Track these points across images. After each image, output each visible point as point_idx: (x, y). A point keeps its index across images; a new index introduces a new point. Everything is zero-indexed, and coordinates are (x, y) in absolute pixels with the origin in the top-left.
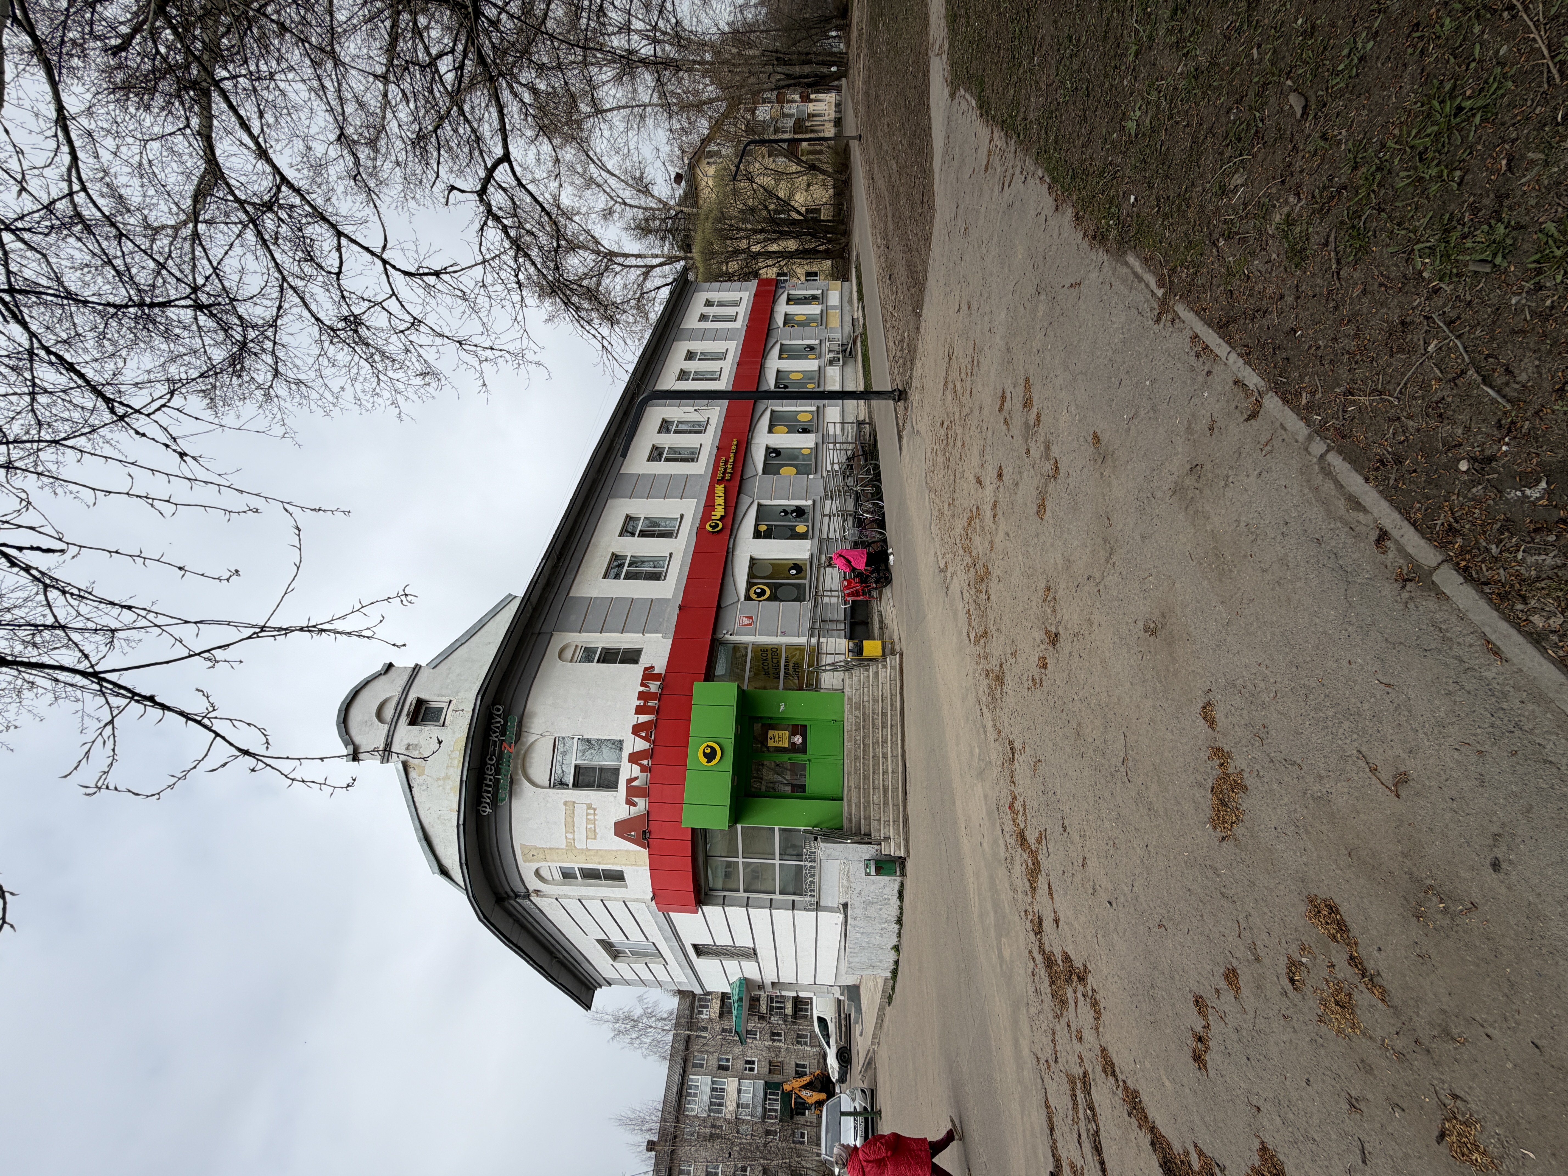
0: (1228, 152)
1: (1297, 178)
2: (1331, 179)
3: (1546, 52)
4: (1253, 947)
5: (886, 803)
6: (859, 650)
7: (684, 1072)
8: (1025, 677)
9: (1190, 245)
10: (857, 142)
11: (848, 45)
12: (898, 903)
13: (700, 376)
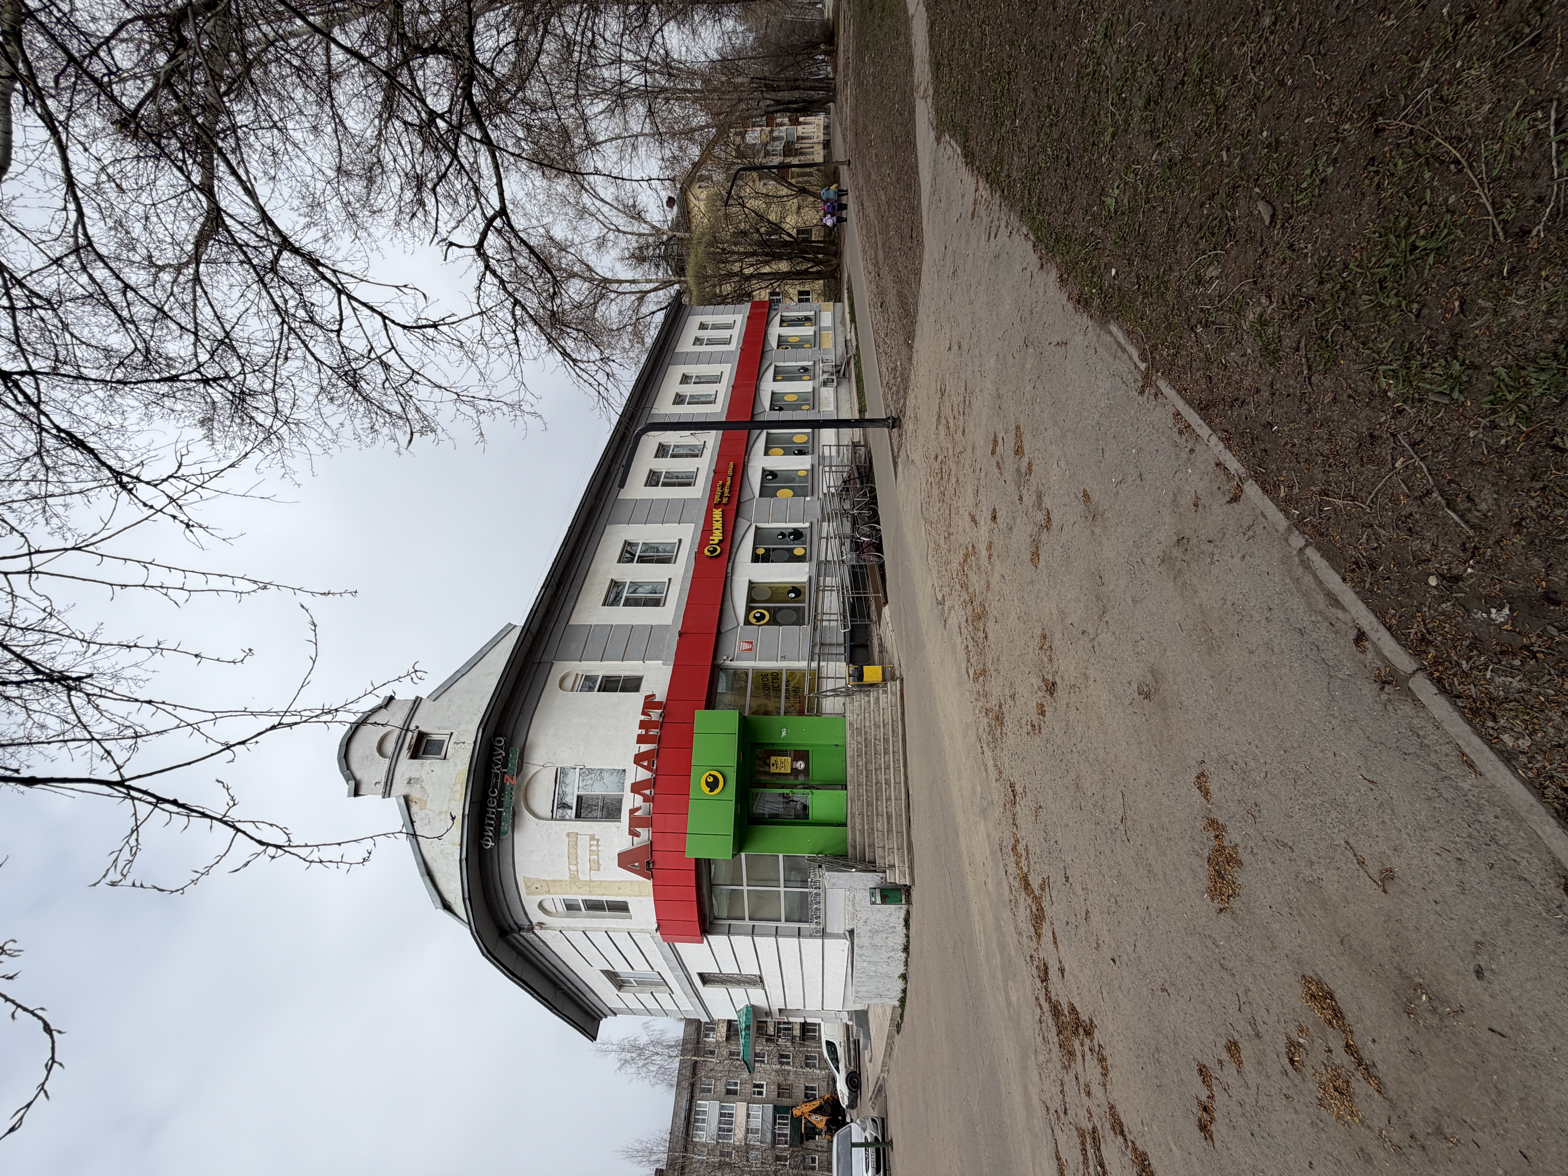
0: (1203, 244)
1: (1267, 282)
2: (1299, 287)
3: (1490, 210)
4: (1253, 1023)
5: (890, 830)
6: (859, 676)
7: (692, 1097)
8: (1024, 722)
9: (1169, 327)
10: (845, 167)
11: (835, 70)
12: (904, 931)
13: (695, 400)
